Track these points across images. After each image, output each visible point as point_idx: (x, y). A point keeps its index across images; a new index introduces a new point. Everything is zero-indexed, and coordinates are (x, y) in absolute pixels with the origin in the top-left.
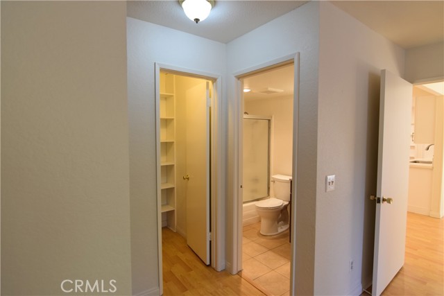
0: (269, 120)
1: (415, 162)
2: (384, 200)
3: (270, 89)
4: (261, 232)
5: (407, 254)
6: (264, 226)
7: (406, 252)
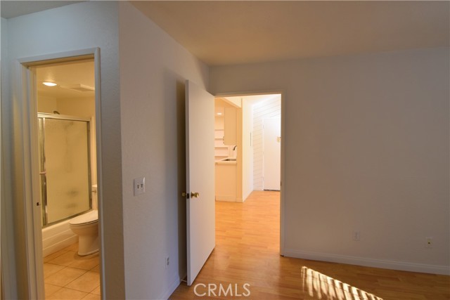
0: (88, 122)
1: (227, 160)
2: (192, 195)
3: (83, 86)
4: (79, 254)
5: (217, 237)
6: (83, 245)
7: (216, 236)
